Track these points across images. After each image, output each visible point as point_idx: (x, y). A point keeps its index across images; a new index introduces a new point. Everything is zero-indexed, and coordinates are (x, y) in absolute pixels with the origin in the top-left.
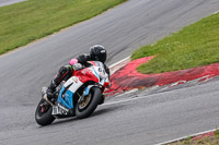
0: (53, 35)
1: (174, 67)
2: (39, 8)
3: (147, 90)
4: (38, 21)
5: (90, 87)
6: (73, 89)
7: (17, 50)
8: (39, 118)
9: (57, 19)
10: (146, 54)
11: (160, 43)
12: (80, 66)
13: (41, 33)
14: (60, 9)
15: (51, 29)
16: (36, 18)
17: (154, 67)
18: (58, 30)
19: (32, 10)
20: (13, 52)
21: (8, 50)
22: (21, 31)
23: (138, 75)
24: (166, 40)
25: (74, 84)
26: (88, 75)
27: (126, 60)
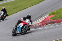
0: (26, 9)
1: (61, 18)
2: (22, 1)
3: (53, 25)
4: (22, 5)
5: (25, 26)
6: (21, 26)
7: (16, 13)
8: (13, 34)
9: (28, 4)
10: (53, 14)
11: (57, 11)
12: (23, 20)
13: (23, 8)
14: (28, 2)
15: (26, 7)
16: (22, 4)
17: (55, 18)
18: (28, 8)
19: (21, 2)
20: (15, 14)
21: (14, 13)
22: (17, 8)
23: (50, 20)
24: (59, 10)
25: (21, 25)
26: (25, 23)
27: (47, 16)
